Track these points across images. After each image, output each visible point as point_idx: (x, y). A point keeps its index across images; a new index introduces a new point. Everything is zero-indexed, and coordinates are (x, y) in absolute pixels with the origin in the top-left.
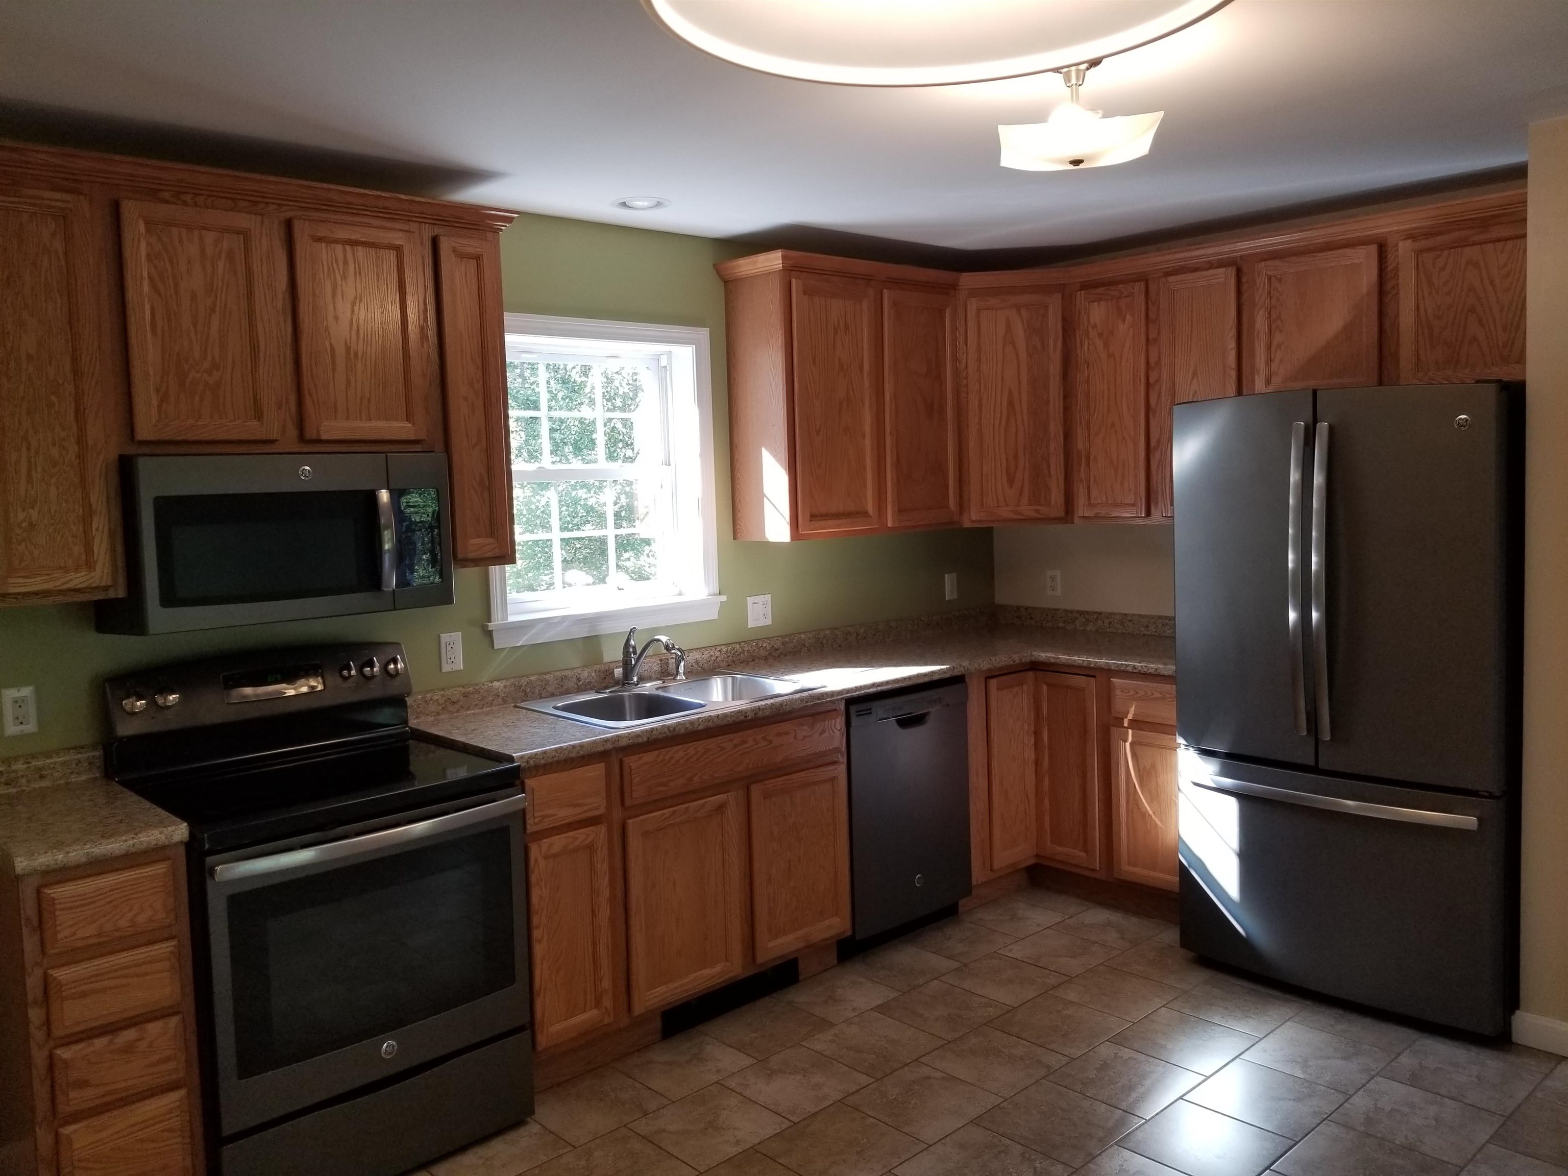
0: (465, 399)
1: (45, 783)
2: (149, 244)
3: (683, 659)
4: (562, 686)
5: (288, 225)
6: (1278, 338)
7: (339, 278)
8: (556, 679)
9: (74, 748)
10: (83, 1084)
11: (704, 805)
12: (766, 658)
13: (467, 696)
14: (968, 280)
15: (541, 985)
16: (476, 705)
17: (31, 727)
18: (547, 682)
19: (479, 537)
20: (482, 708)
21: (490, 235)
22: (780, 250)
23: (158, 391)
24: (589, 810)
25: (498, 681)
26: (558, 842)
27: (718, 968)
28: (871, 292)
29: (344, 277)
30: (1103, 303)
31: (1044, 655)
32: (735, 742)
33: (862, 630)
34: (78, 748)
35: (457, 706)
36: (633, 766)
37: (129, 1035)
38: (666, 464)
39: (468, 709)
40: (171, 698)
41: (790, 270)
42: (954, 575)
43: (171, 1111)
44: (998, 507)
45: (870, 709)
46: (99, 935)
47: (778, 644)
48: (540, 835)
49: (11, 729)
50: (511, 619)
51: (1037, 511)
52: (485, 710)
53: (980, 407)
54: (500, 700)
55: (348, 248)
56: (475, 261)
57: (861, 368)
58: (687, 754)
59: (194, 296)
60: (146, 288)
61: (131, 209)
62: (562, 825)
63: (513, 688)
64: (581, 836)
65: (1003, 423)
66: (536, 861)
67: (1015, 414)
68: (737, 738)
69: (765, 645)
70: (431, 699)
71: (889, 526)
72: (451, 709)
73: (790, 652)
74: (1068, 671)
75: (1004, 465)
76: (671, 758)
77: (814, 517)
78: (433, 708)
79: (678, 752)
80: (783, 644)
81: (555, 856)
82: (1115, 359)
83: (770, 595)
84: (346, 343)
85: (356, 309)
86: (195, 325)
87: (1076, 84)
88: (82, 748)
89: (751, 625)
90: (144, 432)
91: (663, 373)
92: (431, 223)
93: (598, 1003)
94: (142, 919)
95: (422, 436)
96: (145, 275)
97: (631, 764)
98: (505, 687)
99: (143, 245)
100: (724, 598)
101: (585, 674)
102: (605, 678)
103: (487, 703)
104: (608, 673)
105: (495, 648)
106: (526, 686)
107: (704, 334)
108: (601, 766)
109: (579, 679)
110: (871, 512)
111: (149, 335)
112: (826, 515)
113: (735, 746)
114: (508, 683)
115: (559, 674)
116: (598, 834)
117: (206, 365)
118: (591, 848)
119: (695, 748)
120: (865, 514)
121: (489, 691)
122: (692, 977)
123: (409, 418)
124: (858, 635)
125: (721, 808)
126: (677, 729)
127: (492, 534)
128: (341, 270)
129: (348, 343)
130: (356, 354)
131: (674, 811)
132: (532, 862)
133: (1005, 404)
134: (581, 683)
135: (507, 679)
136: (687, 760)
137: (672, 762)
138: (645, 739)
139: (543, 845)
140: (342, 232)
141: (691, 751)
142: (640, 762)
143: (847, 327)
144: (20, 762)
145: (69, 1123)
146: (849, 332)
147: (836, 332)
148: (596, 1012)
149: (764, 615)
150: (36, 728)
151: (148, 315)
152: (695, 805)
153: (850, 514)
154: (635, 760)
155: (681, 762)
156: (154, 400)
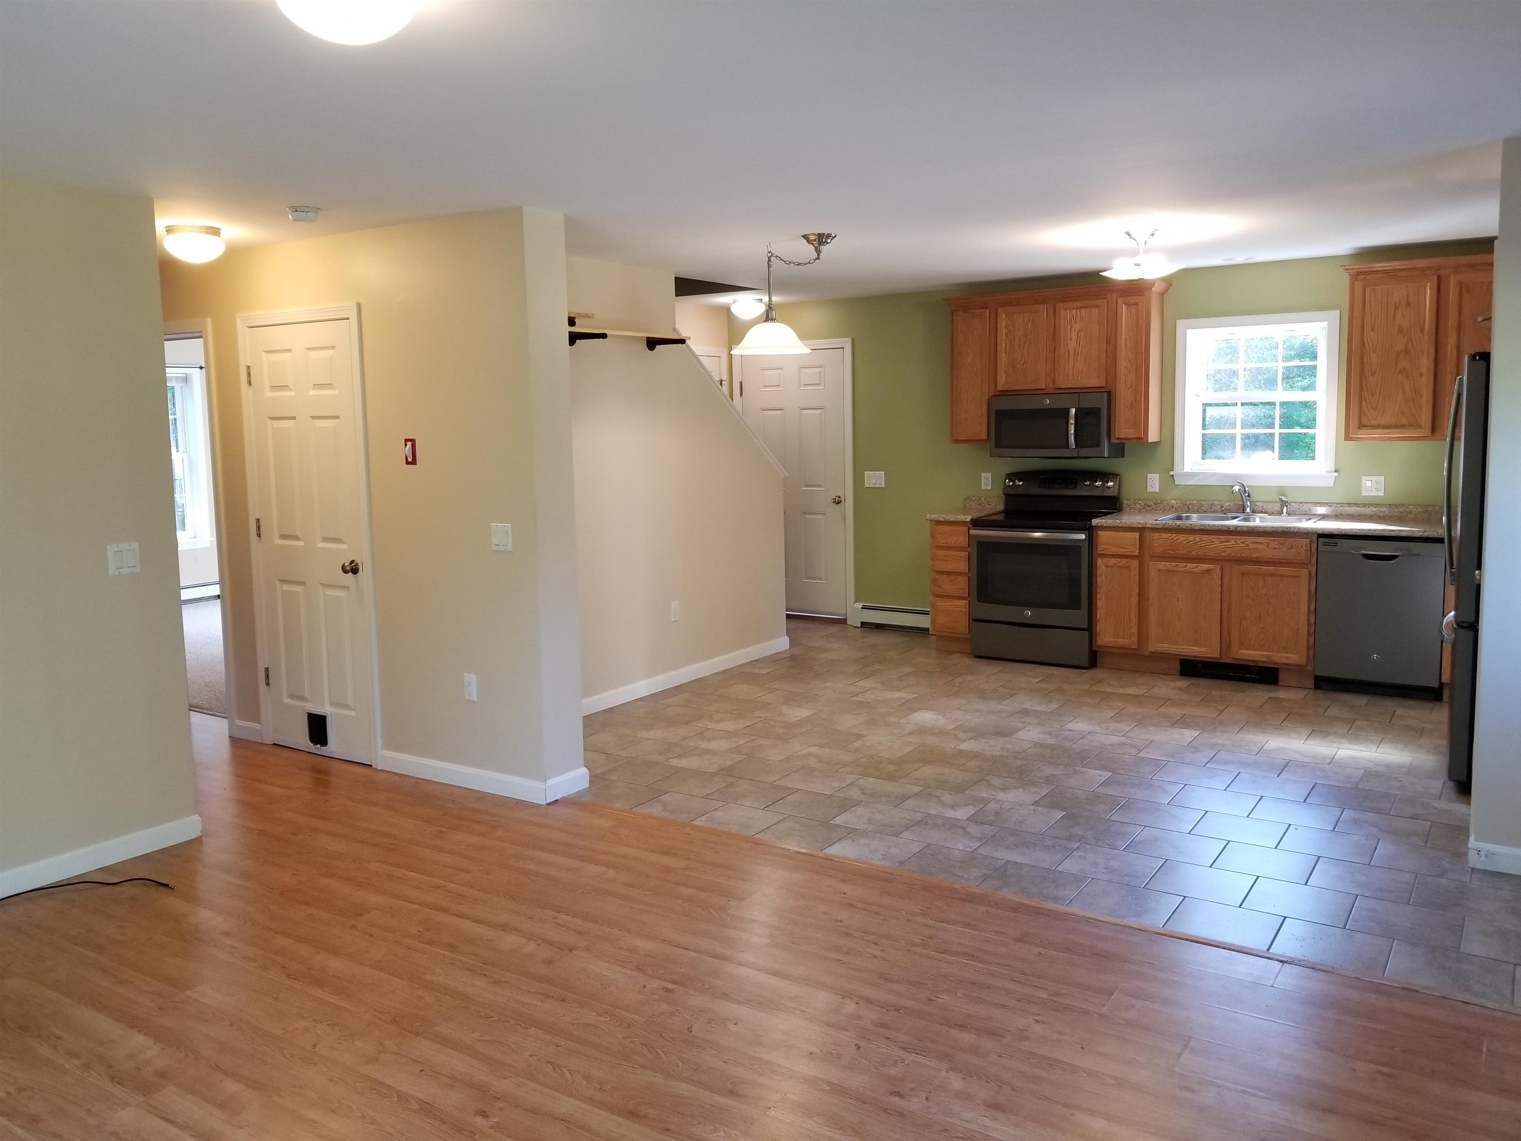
0: (1126, 367)
2: (1006, 322)
3: (1287, 506)
5: (1055, 306)
7: (1073, 322)
8: (1208, 504)
9: (999, 496)
10: (939, 586)
11: (1197, 567)
13: (1156, 504)
19: (1128, 429)
23: (1005, 373)
24: (1129, 552)
25: (1175, 500)
26: (1112, 561)
27: (1203, 649)
28: (1435, 278)
29: (1075, 322)
35: (1151, 508)
36: (1155, 538)
40: (1019, 483)
43: (962, 606)
45: (1336, 543)
46: (947, 544)
47: (1384, 509)
48: (1103, 556)
49: (983, 487)
50: (1185, 471)
54: (1174, 509)
55: (1078, 310)
56: (1136, 306)
58: (1188, 540)
59: (1019, 337)
60: (1004, 337)
61: (1000, 310)
62: (1117, 555)
63: (1182, 504)
64: (1125, 562)
68: (1224, 538)
69: (1371, 507)
72: (1147, 508)
76: (1178, 539)
77: (1361, 426)
78: (1138, 506)
79: (1183, 537)
80: (1389, 509)
81: (1112, 566)
83: (1383, 477)
84: (1074, 348)
85: (1080, 334)
86: (1019, 348)
88: (1001, 497)
89: (1364, 494)
90: (1000, 388)
92: (1117, 293)
93: (1130, 639)
94: (958, 542)
95: (1104, 385)
96: (1004, 333)
98: (1178, 503)
99: (1004, 322)
100: (1337, 474)
101: (1227, 504)
105: (1175, 483)
106: (1189, 505)
107: (1337, 314)
108: (1137, 535)
110: (1423, 424)
111: (1004, 354)
112: (1378, 426)
114: (1180, 502)
115: (1210, 502)
116: (1135, 563)
117: (1022, 362)
118: (1129, 567)
119: (1194, 538)
120: (1418, 426)
121: (1169, 504)
122: (1185, 648)
123: (1098, 377)
125: (1208, 571)
127: (1135, 428)
128: (1073, 320)
130: (1078, 352)
132: (1100, 566)
136: (1188, 543)
137: (1179, 541)
138: (1161, 526)
139: (1105, 560)
140: (1076, 304)
141: (1191, 538)
142: (1159, 537)
143: (1408, 304)
144: (983, 498)
145: (937, 597)
146: (1410, 307)
147: (1397, 308)
148: (1128, 641)
149: (1376, 489)
150: (990, 488)
151: (1004, 346)
152: (1190, 565)
153: (1402, 426)
154: (1156, 535)
155: (1184, 542)
156: (1004, 376)
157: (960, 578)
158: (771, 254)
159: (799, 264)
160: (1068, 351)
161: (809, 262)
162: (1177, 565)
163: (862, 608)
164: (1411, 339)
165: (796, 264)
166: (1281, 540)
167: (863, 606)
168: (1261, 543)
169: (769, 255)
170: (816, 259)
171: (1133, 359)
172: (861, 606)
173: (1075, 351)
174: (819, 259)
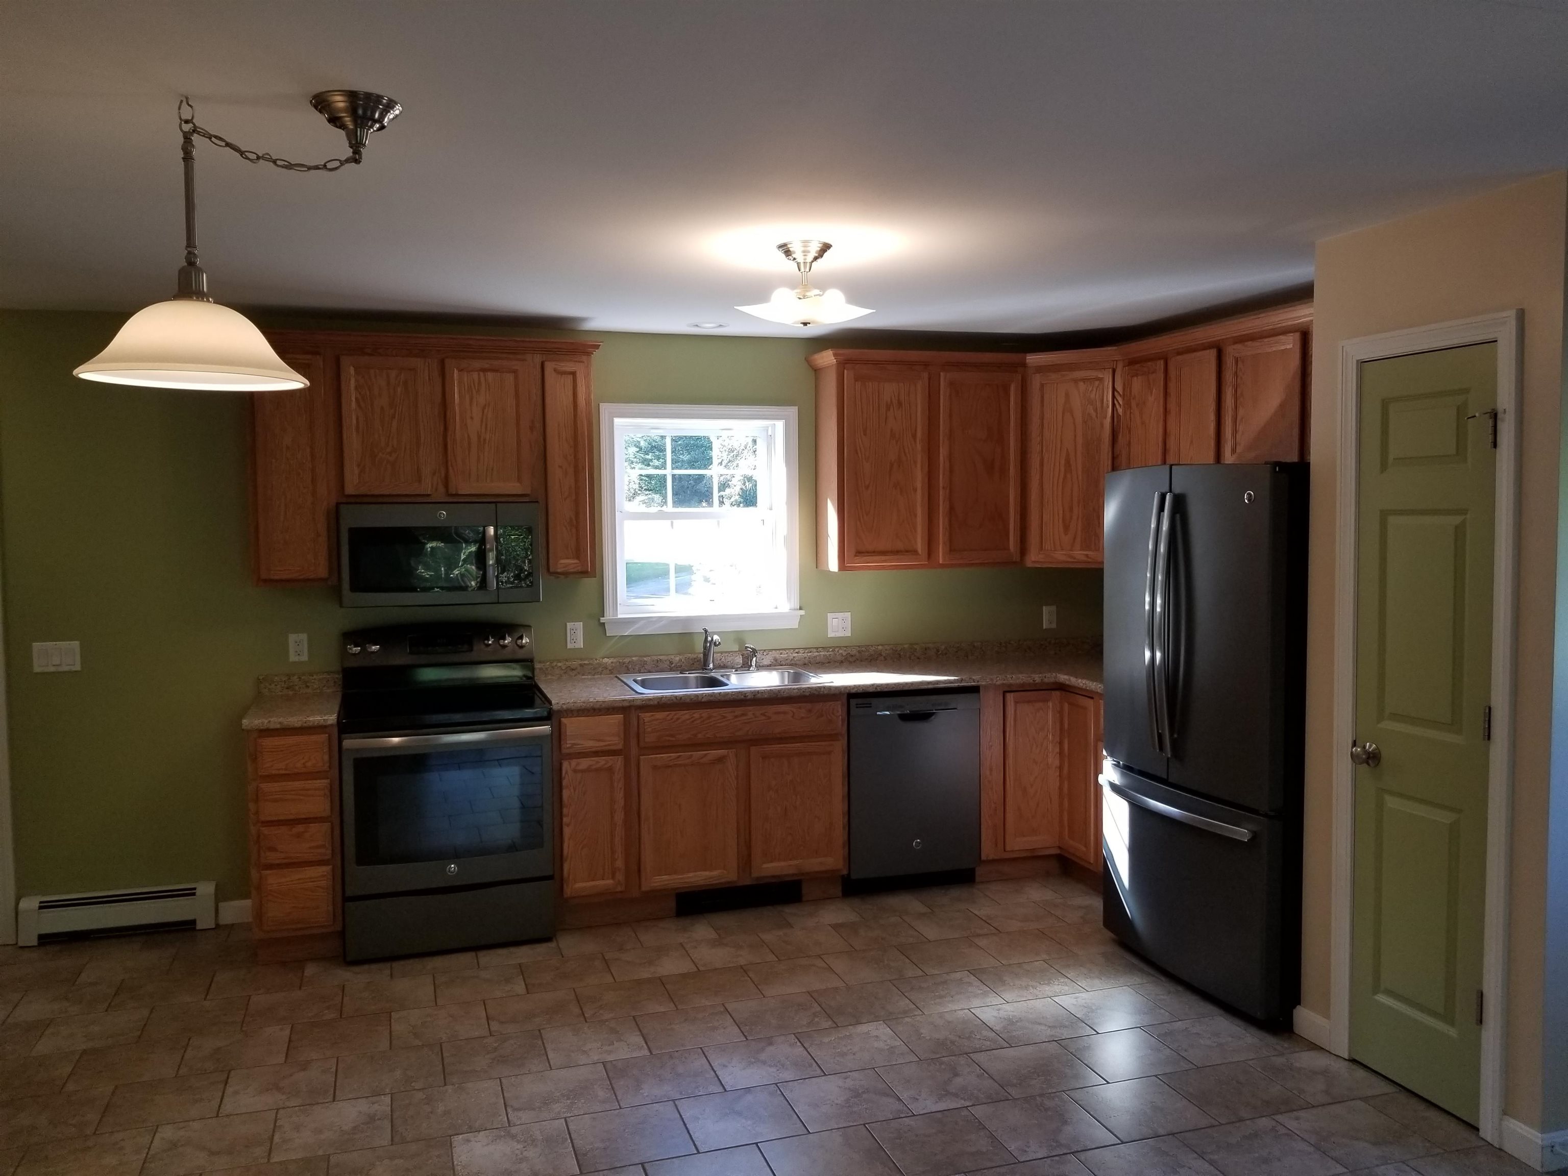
0: (560, 467)
1: (309, 690)
2: (357, 381)
3: (756, 656)
4: (658, 666)
5: (442, 363)
6: (1241, 412)
7: (474, 392)
8: (653, 661)
9: (326, 672)
10: (273, 849)
11: (706, 755)
12: (842, 662)
13: (583, 666)
14: (1034, 359)
15: (568, 853)
16: (589, 673)
17: (305, 658)
18: (645, 663)
19: (567, 558)
20: (594, 675)
21: (584, 358)
22: (830, 350)
23: (358, 466)
24: (609, 745)
25: (608, 658)
26: (585, 763)
27: (715, 873)
28: (925, 375)
29: (478, 391)
30: (1139, 377)
31: (1063, 678)
32: (736, 714)
33: (943, 647)
34: (329, 673)
35: (575, 672)
36: (646, 720)
37: (300, 828)
38: (770, 509)
39: (583, 675)
40: (373, 647)
41: (843, 364)
42: (1054, 608)
43: (323, 876)
44: (1055, 550)
45: (870, 704)
46: (286, 769)
47: (854, 652)
48: (570, 756)
49: (293, 658)
50: (620, 616)
51: (1087, 556)
52: (596, 676)
53: (1042, 465)
54: (608, 671)
55: (482, 374)
56: (572, 376)
57: (914, 436)
58: (692, 718)
59: (382, 408)
60: (354, 405)
61: (345, 361)
62: (591, 752)
63: (618, 664)
64: (602, 761)
65: (1061, 480)
66: (566, 773)
67: (1071, 473)
68: (739, 711)
69: (840, 651)
70: (556, 665)
71: (941, 562)
72: (571, 673)
73: (867, 659)
74: (1080, 693)
75: (1061, 515)
76: (678, 719)
77: (859, 553)
78: (557, 672)
79: (685, 715)
80: (859, 652)
81: (583, 771)
82: (1146, 426)
83: (850, 613)
84: (478, 432)
85: (486, 411)
86: (382, 425)
87: (805, 272)
88: (331, 673)
89: (829, 635)
90: (350, 490)
91: (770, 439)
92: (541, 354)
93: (613, 877)
94: (309, 764)
95: (528, 492)
96: (354, 399)
97: (644, 719)
98: (612, 662)
99: (353, 381)
100: (802, 612)
101: (677, 659)
102: (693, 664)
103: (598, 672)
104: (696, 660)
105: (607, 635)
106: (628, 663)
107: (793, 411)
108: (620, 718)
109: (671, 663)
110: (920, 551)
111: (355, 433)
112: (874, 552)
113: (736, 717)
114: (615, 661)
115: (656, 658)
116: (618, 762)
117: (389, 450)
118: (610, 770)
119: (700, 714)
120: (915, 552)
121: (600, 664)
122: (691, 875)
123: (519, 479)
124: (938, 651)
125: (721, 760)
126: (683, 698)
127: (578, 558)
128: (476, 388)
129: (480, 433)
130: (485, 440)
131: (680, 756)
132: (564, 772)
133: (1063, 462)
134: (673, 665)
135: (614, 657)
136: (693, 722)
137: (680, 721)
138: (656, 702)
139: (574, 762)
140: (477, 364)
141: (696, 716)
142: (653, 718)
143: (900, 404)
144: (296, 677)
145: (266, 869)
146: (902, 408)
147: (888, 409)
148: (610, 882)
149: (843, 628)
150: (306, 659)
151: (354, 421)
152: (698, 754)
153: (897, 552)
154: (646, 716)
155: (688, 722)
156: (356, 471)
157: (314, 827)
158: (191, 125)
159: (290, 166)
160: (468, 436)
161: (325, 166)
162: (679, 756)
163: (40, 908)
164: (903, 447)
165: (279, 163)
166: (809, 706)
167: (41, 902)
168: (785, 713)
169: (187, 127)
170: (347, 161)
171: (571, 456)
172: (37, 905)
173: (479, 437)
174: (357, 161)
